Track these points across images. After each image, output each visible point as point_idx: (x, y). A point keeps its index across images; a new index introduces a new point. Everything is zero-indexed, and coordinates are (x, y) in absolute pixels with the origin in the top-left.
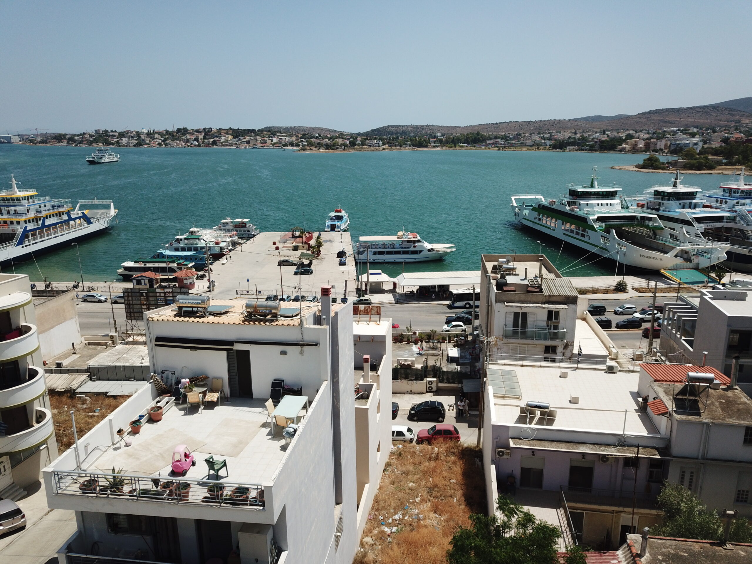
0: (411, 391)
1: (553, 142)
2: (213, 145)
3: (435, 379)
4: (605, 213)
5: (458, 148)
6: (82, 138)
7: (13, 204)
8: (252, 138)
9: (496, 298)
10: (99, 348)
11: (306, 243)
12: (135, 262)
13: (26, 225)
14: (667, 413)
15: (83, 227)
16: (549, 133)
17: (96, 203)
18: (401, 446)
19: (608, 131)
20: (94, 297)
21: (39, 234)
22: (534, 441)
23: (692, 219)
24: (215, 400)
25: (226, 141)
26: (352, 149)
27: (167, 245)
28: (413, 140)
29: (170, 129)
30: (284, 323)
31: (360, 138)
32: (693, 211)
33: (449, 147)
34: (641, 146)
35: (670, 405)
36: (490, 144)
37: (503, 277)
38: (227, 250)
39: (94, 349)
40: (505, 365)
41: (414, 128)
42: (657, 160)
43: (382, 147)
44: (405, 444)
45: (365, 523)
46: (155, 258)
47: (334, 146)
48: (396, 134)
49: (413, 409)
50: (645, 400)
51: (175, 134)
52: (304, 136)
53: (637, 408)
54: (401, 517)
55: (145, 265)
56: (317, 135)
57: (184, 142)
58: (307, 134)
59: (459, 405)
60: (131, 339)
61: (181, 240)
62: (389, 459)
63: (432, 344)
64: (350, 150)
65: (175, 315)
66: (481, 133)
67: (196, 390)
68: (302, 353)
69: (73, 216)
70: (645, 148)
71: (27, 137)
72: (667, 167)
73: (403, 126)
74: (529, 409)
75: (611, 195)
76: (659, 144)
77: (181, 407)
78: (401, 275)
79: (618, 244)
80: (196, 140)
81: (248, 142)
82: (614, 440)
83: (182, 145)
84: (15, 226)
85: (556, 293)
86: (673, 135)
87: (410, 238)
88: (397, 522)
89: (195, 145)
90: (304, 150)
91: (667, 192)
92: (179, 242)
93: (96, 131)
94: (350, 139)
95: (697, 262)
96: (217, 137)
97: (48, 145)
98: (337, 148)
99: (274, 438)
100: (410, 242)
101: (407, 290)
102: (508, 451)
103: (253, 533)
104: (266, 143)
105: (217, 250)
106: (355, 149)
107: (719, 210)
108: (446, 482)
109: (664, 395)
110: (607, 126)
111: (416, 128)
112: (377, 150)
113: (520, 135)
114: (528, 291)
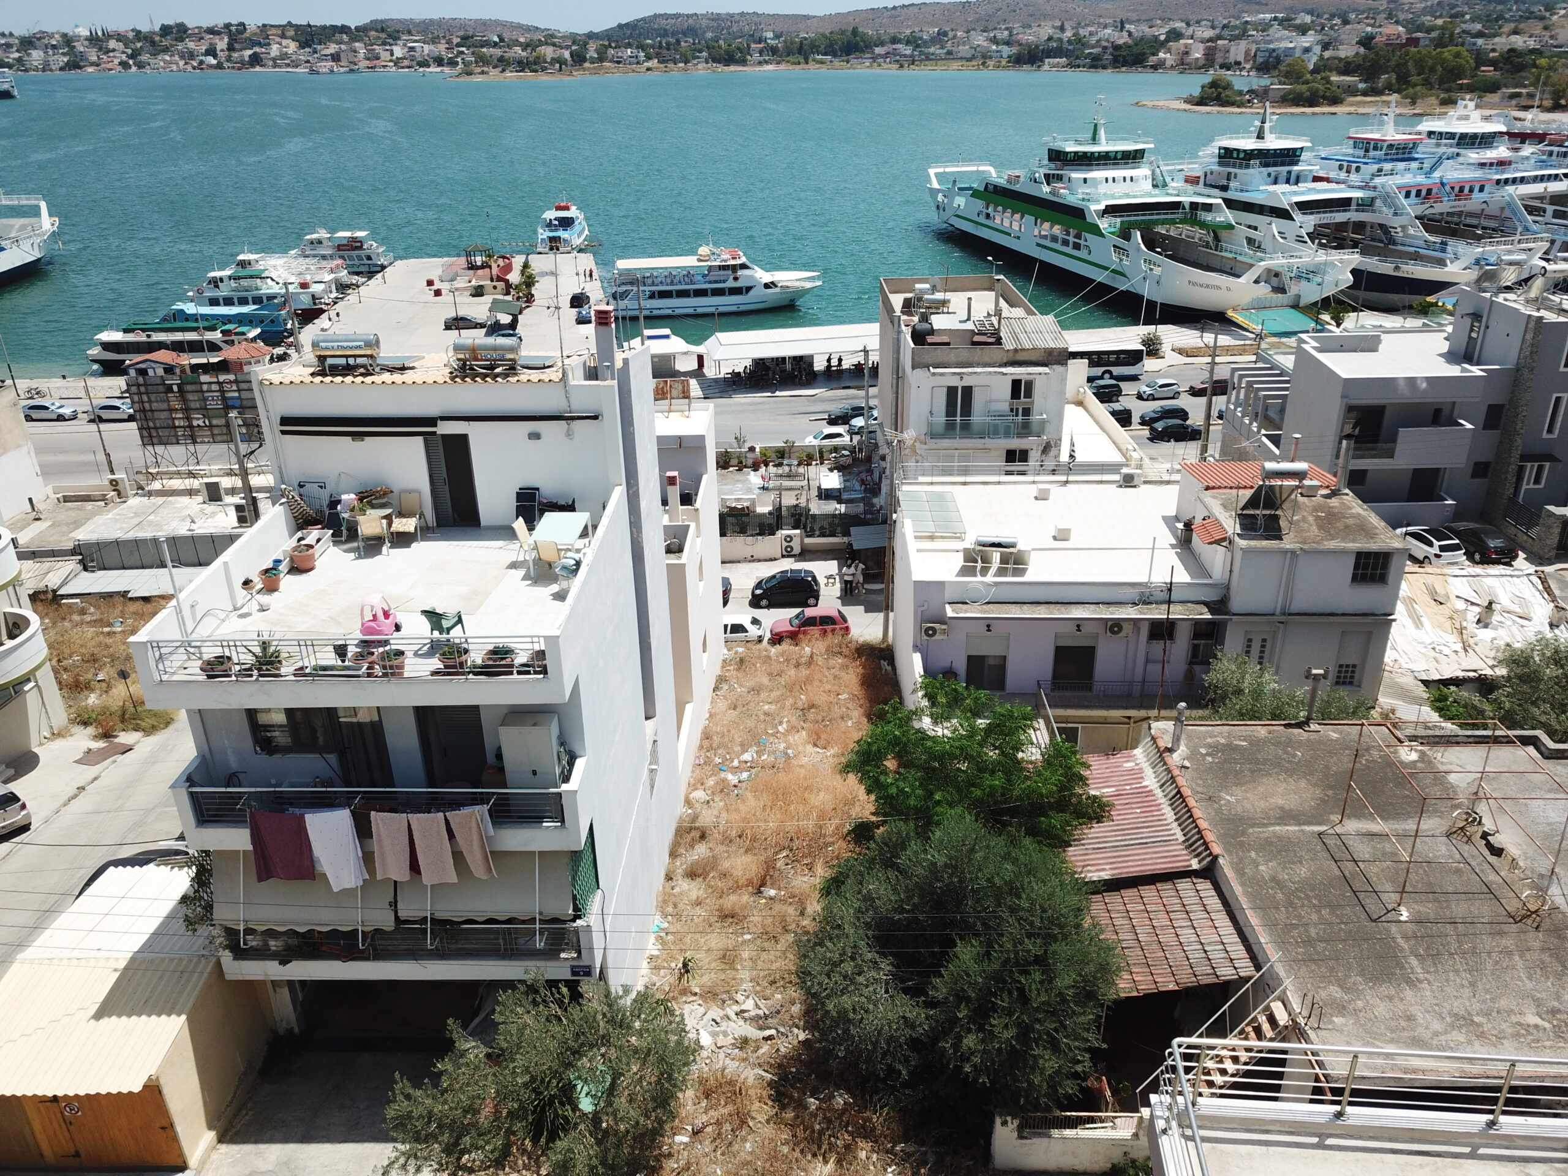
0: (753, 556)
1: (1014, 50)
2: (253, 66)
3: (798, 531)
4: (1120, 198)
5: (812, 65)
8: (343, 47)
9: (913, 359)
10: (89, 506)
11: (499, 279)
12: (126, 331)
14: (1224, 539)
16: (1007, 29)
18: (740, 650)
19: (1131, 23)
20: (47, 408)
22: (991, 605)
23: (1291, 205)
24: (412, 530)
25: (284, 56)
26: (578, 70)
27: (191, 294)
28: (713, 48)
29: (145, 28)
30: (531, 378)
31: (593, 43)
32: (1294, 188)
33: (794, 63)
34: (1198, 55)
35: (1231, 526)
36: (880, 56)
37: (925, 318)
38: (329, 301)
39: (80, 510)
40: (932, 483)
41: (712, 20)
42: (1228, 86)
43: (646, 64)
44: (749, 645)
45: (690, 769)
46: (169, 321)
47: (535, 63)
48: (674, 34)
49: (758, 585)
50: (1188, 525)
51: (157, 38)
52: (466, 40)
53: (1174, 542)
54: (755, 756)
55: (149, 336)
56: (496, 39)
57: (182, 57)
58: (472, 37)
59: (846, 575)
60: (156, 485)
61: (221, 280)
62: (722, 671)
63: (787, 469)
64: (575, 74)
65: (314, 373)
66: (860, 30)
67: (373, 513)
68: (569, 434)
70: (1207, 59)
72: (1249, 101)
73: (688, 16)
74: (980, 551)
75: (1133, 157)
76: (1233, 49)
77: (347, 546)
78: (713, 337)
79: (1145, 261)
80: (211, 52)
81: (336, 58)
82: (1132, 594)
83: (178, 66)
85: (1027, 345)
86: (1263, 31)
87: (725, 261)
88: (749, 764)
89: (211, 66)
90: (469, 74)
91: (1245, 151)
92: (217, 287)
94: (570, 46)
95: (1296, 292)
96: (260, 45)
98: (544, 69)
99: (536, 582)
100: (725, 268)
101: (725, 371)
102: (944, 627)
103: (524, 726)
104: (378, 58)
105: (305, 301)
106: (584, 69)
107: (1343, 186)
108: (831, 699)
109: (1222, 511)
110: (1128, 11)
111: (718, 20)
112: (633, 71)
113: (945, 34)
114: (974, 343)
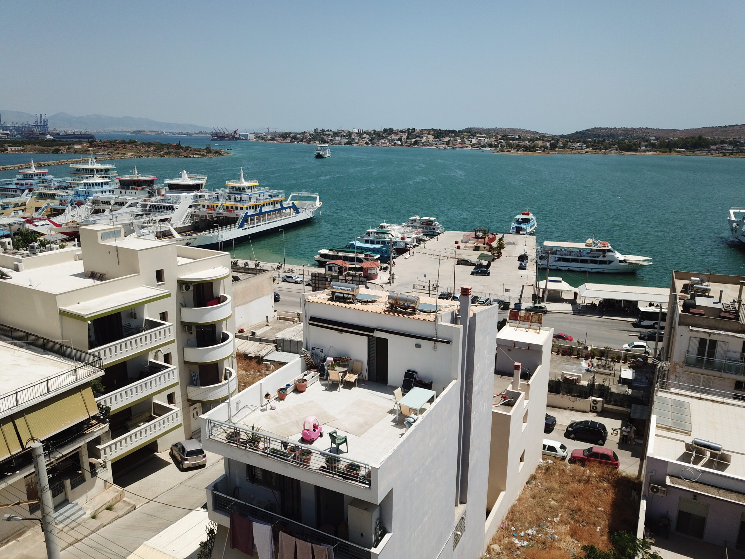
0: (573, 407)
2: (414, 145)
3: (601, 399)
5: (673, 153)
6: (303, 137)
7: (240, 192)
8: (452, 139)
9: (680, 320)
10: (287, 323)
11: (488, 244)
12: (330, 250)
13: (247, 211)
15: (292, 216)
17: (305, 195)
18: (550, 462)
20: (292, 278)
21: (256, 220)
22: (696, 484)
24: (353, 381)
25: (427, 141)
26: (552, 151)
27: (359, 237)
28: (621, 143)
29: (378, 129)
30: (420, 317)
31: (562, 140)
33: (663, 152)
36: (713, 150)
37: (693, 297)
38: (411, 246)
39: (283, 324)
40: (678, 394)
41: (624, 131)
43: (586, 150)
44: (556, 460)
46: (347, 248)
47: (533, 147)
48: (603, 136)
49: (571, 426)
51: (381, 134)
52: (504, 137)
54: (535, 533)
55: (338, 253)
56: (517, 137)
57: (389, 141)
58: (507, 136)
59: (624, 431)
61: (372, 233)
62: (536, 472)
63: (604, 362)
64: (550, 153)
65: (329, 299)
66: (704, 137)
67: (338, 369)
68: (435, 348)
69: (285, 206)
71: (260, 135)
73: (611, 129)
74: (695, 447)
77: (324, 382)
78: (584, 285)
80: (400, 139)
81: (448, 143)
83: (386, 145)
84: (239, 211)
87: (600, 247)
88: (530, 537)
89: (399, 145)
90: (502, 151)
92: (369, 236)
93: (315, 130)
94: (551, 141)
96: (419, 137)
97: (275, 142)
98: (536, 150)
99: (397, 425)
100: (599, 250)
101: (588, 302)
102: (664, 489)
103: (361, 509)
104: (465, 143)
105: (402, 245)
106: (555, 151)
108: (591, 508)
111: (627, 131)
112: (579, 153)
114: (720, 317)
